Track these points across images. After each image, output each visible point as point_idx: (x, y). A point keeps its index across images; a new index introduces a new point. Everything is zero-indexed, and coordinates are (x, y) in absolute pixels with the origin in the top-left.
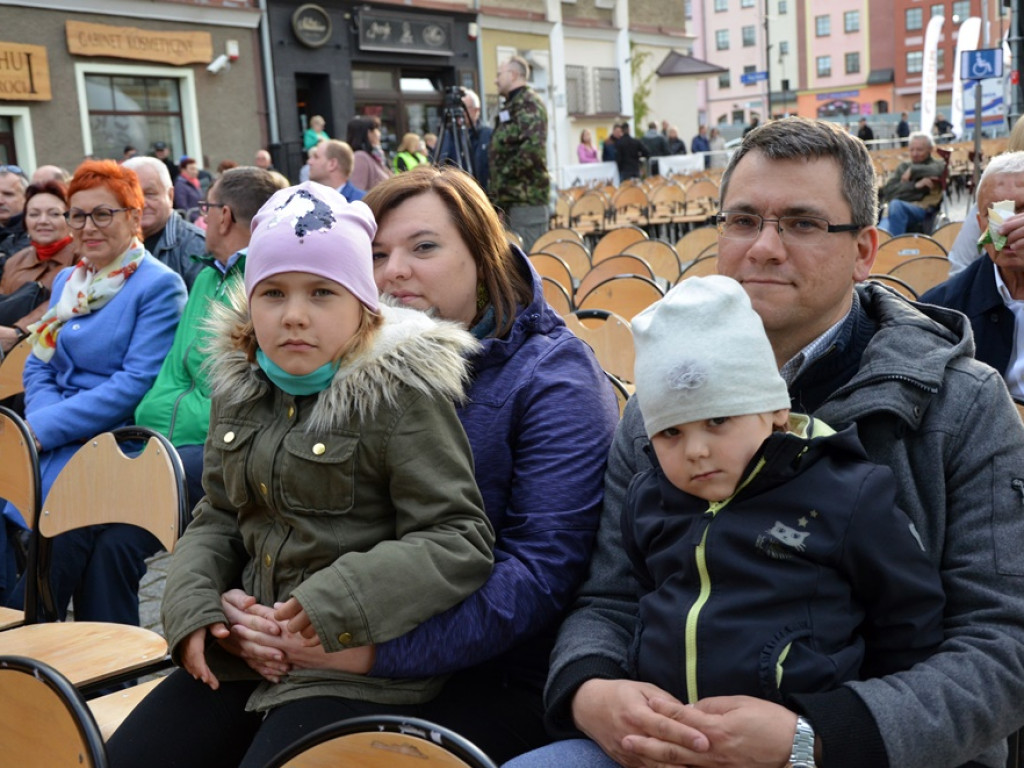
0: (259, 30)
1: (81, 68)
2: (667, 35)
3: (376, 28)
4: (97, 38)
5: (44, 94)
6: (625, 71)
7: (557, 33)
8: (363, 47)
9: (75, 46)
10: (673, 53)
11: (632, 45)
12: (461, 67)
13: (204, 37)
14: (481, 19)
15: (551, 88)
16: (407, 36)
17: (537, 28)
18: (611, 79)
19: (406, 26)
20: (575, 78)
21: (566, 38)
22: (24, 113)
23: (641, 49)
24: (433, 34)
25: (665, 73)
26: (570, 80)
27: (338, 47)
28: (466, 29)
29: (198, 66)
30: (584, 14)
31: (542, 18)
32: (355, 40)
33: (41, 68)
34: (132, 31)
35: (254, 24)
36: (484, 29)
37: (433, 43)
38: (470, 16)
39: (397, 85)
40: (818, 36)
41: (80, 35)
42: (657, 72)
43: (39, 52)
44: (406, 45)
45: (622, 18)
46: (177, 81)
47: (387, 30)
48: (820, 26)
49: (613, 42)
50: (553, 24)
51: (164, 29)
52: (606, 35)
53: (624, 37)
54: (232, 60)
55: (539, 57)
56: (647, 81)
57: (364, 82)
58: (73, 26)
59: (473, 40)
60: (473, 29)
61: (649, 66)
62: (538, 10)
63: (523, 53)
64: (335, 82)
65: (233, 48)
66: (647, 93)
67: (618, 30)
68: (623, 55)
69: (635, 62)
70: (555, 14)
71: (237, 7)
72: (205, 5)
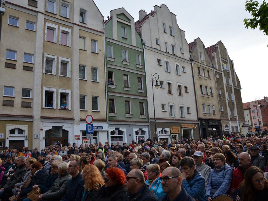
0: (199, 123)
1: (182, 129)
2: (243, 121)
3: (211, 122)
4: (184, 125)
5: (179, 132)
6: (238, 126)
7: (230, 122)
8: (210, 125)
9: (182, 127)
10: (244, 124)
11: (239, 123)
12: (220, 127)
13: (194, 125)
14: (222, 120)
15: (230, 129)
16: (214, 123)
17: (228, 121)
18: (237, 127)
19: (214, 122)
20: (233, 127)
22: (177, 134)
23: (240, 123)
24: (217, 123)
25: (243, 126)
26: (232, 128)
27: (207, 125)
28: (220, 122)
29: (193, 128)
30: (233, 119)
31: (228, 120)
32: (209, 124)
33: (179, 129)
34: (187, 124)
35: (198, 123)
36: (222, 122)
37: (217, 124)
38: (220, 120)
39: (213, 129)
40: (254, 119)
41: (183, 125)
42: (242, 126)
43: (179, 127)
44: (214, 124)
45: (237, 119)
46: (191, 130)
47: (212, 123)
48: (254, 117)
50: (230, 121)
51: (190, 124)
52: (236, 122)
53: (238, 122)
54: (196, 127)
55: (228, 125)
56: (241, 127)
57: (210, 129)
58: (182, 124)
59: (221, 123)
60: (221, 122)
61: (241, 126)
62: (227, 119)
63: (226, 124)
64: (207, 129)
65: (196, 126)
66: (241, 129)
67: (237, 121)
68: (238, 124)
69: (239, 125)
70: (230, 119)
71: (197, 121)
72: (194, 121)
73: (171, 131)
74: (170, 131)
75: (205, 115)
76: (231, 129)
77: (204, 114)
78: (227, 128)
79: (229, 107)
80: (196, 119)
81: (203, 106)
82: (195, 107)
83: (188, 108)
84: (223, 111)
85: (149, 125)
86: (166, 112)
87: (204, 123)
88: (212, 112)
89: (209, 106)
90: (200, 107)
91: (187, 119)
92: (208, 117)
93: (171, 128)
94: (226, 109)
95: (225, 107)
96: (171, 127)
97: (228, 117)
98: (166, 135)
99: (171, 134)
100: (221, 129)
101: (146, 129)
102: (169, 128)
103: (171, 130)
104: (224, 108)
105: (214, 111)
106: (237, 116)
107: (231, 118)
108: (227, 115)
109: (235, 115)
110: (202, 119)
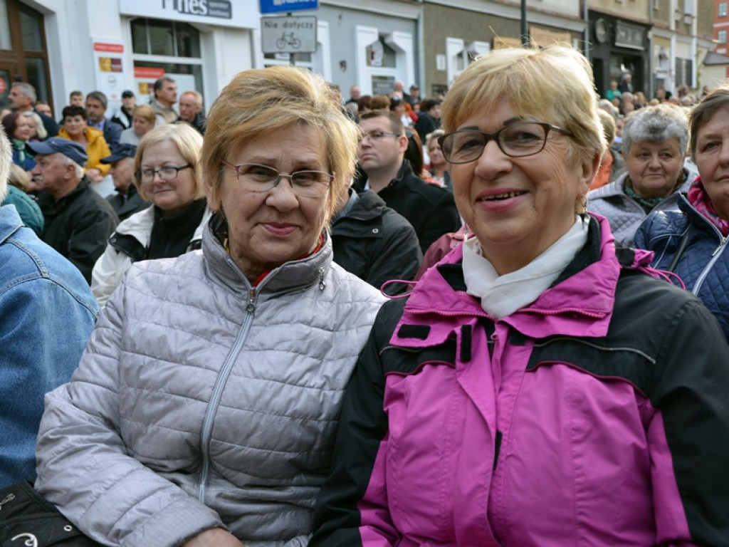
0: (584, 33)
2: (707, 40)
3: (620, 33)
6: (694, 60)
7: (674, 39)
8: (618, 44)
10: (709, 51)
11: (698, 46)
12: (644, 56)
13: (568, 37)
14: (653, 29)
15: (670, 71)
16: (630, 38)
17: (667, 34)
18: (689, 63)
19: (630, 32)
20: (678, 64)
21: (678, 41)
24: (638, 38)
25: (705, 63)
26: (676, 66)
27: (608, 44)
28: (648, 34)
30: (682, 27)
31: (668, 29)
32: (614, 39)
34: (548, 34)
35: (582, 30)
36: (654, 36)
37: (638, 42)
38: (648, 27)
42: (703, 62)
44: (628, 42)
45: (695, 30)
47: (624, 34)
49: (690, 44)
51: (556, 32)
52: (688, 40)
53: (694, 41)
55: (667, 53)
56: (700, 67)
58: (533, 30)
59: (648, 41)
60: (650, 35)
61: (701, 59)
62: (666, 24)
63: (661, 49)
66: (701, 74)
67: (692, 37)
68: (694, 51)
69: (697, 55)
70: (673, 27)
71: (576, 20)
72: (568, 18)
76: (674, 73)
78: (660, 65)
80: (574, 10)
85: (416, 21)
87: (600, 32)
91: (544, 7)
92: (612, 9)
93: (495, 44)
96: (495, 40)
97: (667, 17)
100: (646, 66)
101: (402, 39)
102: (487, 44)
106: (695, 14)
107: (677, 22)
108: (667, 6)
109: (687, 11)
110: (594, 15)
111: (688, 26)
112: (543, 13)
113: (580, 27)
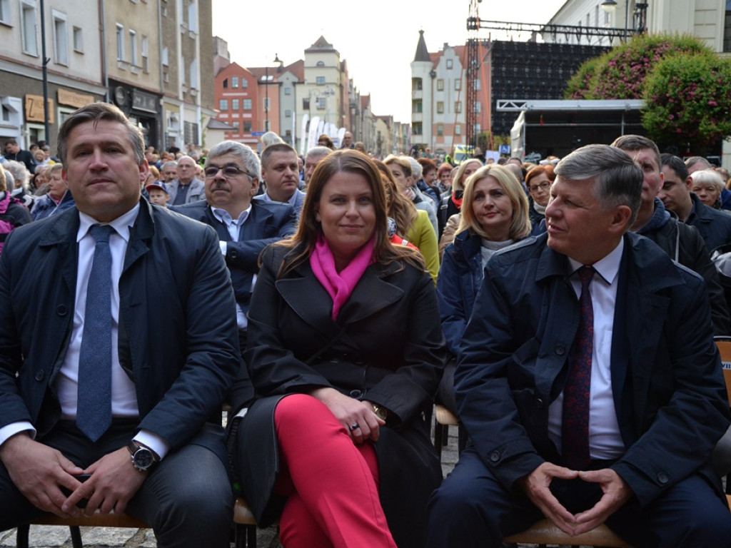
0: (105, 96)
1: (60, 109)
2: (210, 110)
3: (137, 99)
4: (66, 97)
5: (52, 120)
6: (199, 124)
7: (182, 107)
8: (134, 107)
9: (61, 101)
10: (211, 118)
11: (202, 113)
12: (158, 119)
14: (164, 97)
15: (180, 131)
16: (145, 103)
17: (176, 103)
18: (195, 127)
19: (145, 99)
20: (186, 126)
21: (185, 108)
23: (204, 116)
24: (152, 103)
25: (209, 127)
27: (125, 106)
28: (160, 101)
30: (188, 98)
31: (177, 98)
32: (131, 103)
33: (52, 109)
34: (73, 94)
35: (103, 93)
36: (165, 102)
37: (151, 107)
38: (160, 96)
41: (61, 95)
42: (207, 127)
43: (51, 102)
44: (144, 107)
45: (199, 100)
49: (196, 111)
51: (81, 94)
52: (193, 108)
53: (199, 110)
55: (177, 117)
56: (205, 130)
58: (61, 91)
59: (160, 106)
60: (162, 102)
61: (206, 122)
62: (176, 94)
63: (172, 113)
66: (205, 136)
67: (198, 106)
68: (199, 118)
69: (202, 120)
70: (181, 97)
71: (98, 86)
72: (92, 84)
73: (28, 113)
74: (24, 110)
75: (124, 67)
76: (183, 133)
77: (120, 64)
78: (172, 126)
79: (183, 54)
80: (97, 78)
81: (118, 33)
82: (97, 32)
83: (76, 30)
84: (165, 61)
86: (9, 30)
87: (120, 96)
88: (138, 62)
89: (132, 35)
90: (110, 36)
91: (71, 74)
92: (129, 79)
93: (27, 100)
94: (173, 58)
95: (172, 53)
96: (28, 96)
97: (176, 89)
98: (6, 123)
99: (26, 121)
100: (159, 126)
102: (20, 100)
103: (28, 106)
104: (169, 55)
105: (145, 58)
106: (199, 88)
107: (184, 94)
108: (176, 80)
109: (193, 86)
110: (114, 83)
111: (194, 98)
112: (69, 78)
113: (102, 92)
